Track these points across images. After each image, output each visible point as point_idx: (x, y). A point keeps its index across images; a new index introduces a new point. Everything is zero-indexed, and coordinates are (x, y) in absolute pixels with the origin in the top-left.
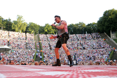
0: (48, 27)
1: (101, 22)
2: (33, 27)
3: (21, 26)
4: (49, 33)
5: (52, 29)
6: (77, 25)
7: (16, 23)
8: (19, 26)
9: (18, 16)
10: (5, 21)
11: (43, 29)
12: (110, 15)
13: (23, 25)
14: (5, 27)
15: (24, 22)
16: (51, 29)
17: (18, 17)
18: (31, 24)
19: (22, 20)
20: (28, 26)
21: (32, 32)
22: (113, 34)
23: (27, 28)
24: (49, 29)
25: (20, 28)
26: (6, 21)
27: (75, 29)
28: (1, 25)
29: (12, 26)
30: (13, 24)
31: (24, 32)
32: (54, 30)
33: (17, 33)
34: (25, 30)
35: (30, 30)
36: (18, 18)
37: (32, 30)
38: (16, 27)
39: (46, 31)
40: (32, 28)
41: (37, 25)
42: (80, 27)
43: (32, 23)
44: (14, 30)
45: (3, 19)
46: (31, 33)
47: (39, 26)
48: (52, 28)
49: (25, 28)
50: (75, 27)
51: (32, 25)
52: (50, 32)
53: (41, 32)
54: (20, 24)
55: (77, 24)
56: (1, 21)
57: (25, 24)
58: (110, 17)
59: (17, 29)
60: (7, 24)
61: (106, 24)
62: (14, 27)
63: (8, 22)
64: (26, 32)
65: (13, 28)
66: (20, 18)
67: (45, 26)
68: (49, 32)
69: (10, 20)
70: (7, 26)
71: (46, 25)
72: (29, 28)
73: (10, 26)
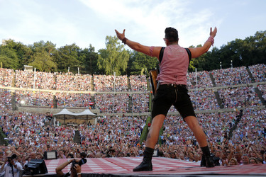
2: (143, 58)
3: (116, 60)
6: (250, 40)
7: (104, 53)
8: (112, 60)
9: (107, 38)
10: (82, 52)
13: (120, 57)
14: (83, 67)
15: (122, 49)
17: (108, 41)
19: (117, 46)
20: (132, 56)
21: (143, 70)
23: (130, 62)
25: (114, 65)
26: (85, 52)
27: (246, 51)
28: (76, 63)
29: (99, 62)
30: (100, 58)
31: (122, 74)
33: (110, 77)
34: (125, 66)
35: (137, 67)
36: (109, 43)
37: (142, 66)
38: (105, 64)
40: (141, 62)
42: (259, 45)
44: (102, 72)
45: (78, 49)
46: (140, 74)
49: (127, 64)
50: (246, 47)
51: (140, 54)
54: (113, 57)
55: (251, 37)
56: (76, 54)
57: (124, 56)
59: (108, 68)
60: (87, 59)
62: (101, 64)
63: (89, 53)
64: (128, 72)
65: (100, 67)
66: (112, 42)
69: (92, 49)
70: (89, 64)
72: (134, 62)
73: (94, 62)
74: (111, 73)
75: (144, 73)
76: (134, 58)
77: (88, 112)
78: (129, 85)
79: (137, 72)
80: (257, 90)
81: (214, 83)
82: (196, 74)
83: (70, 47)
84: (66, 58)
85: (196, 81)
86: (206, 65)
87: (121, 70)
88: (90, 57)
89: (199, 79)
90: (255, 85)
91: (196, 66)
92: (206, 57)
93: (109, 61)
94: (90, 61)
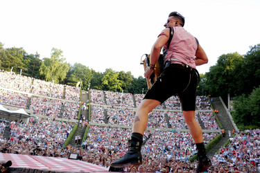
0: (110, 75)
1: (212, 75)
2: (81, 73)
3: (57, 70)
4: (110, 88)
5: (118, 81)
7: (48, 62)
8: (54, 69)
9: (53, 49)
10: (28, 56)
11: (101, 79)
12: (229, 65)
13: (61, 68)
14: (26, 69)
15: (64, 62)
16: (116, 80)
17: (53, 52)
18: (77, 66)
19: (60, 58)
20: (72, 69)
21: (79, 83)
22: (232, 102)
23: (69, 74)
24: (111, 80)
25: (54, 73)
26: (31, 57)
28: (20, 65)
29: (41, 69)
30: (43, 65)
31: (60, 83)
32: (122, 82)
33: (48, 83)
34: (64, 77)
35: (74, 79)
36: (54, 54)
37: (79, 80)
38: (47, 71)
39: (106, 82)
40: (79, 76)
41: (88, 70)
43: (79, 65)
44: (42, 78)
46: (75, 86)
47: (93, 72)
48: (118, 79)
49: (66, 75)
51: (79, 68)
53: (96, 84)
54: (55, 66)
56: (22, 57)
57: (64, 67)
58: (228, 68)
59: (48, 75)
60: (31, 64)
61: (220, 80)
62: (43, 70)
63: (34, 59)
64: (66, 82)
65: (42, 73)
66: (56, 53)
67: (105, 74)
68: (111, 86)
69: (37, 56)
70: (32, 68)
71: (108, 70)
72: (72, 75)
73: (37, 67)
74: (50, 80)
75: (79, 86)
76: (73, 71)
77: (22, 111)
78: (65, 93)
79: (73, 84)
80: (166, 115)
81: (135, 104)
82: (122, 94)
83: (17, 50)
84: (12, 59)
85: (121, 100)
86: (132, 89)
87: (60, 79)
88: (34, 62)
89: (124, 99)
90: (166, 111)
91: (123, 88)
92: (132, 82)
93: (51, 69)
94: (34, 66)
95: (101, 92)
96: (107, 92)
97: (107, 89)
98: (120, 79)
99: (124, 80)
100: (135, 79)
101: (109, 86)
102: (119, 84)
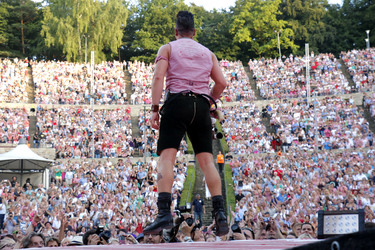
0: (252, 10)
2: (165, 21)
3: (93, 24)
4: (261, 50)
5: (282, 23)
8: (83, 23)
11: (226, 28)
13: (105, 15)
16: (274, 22)
20: (136, 15)
23: (130, 31)
24: (258, 24)
29: (45, 28)
30: (48, 15)
32: (295, 24)
33: (76, 68)
34: (117, 44)
35: (149, 44)
37: (162, 42)
38: (64, 33)
39: (244, 35)
40: (159, 31)
44: (56, 54)
47: (199, 12)
48: (279, 18)
49: (120, 34)
51: (157, 9)
52: (268, 40)
53: (217, 47)
54: (84, 14)
57: (113, 12)
59: (71, 45)
60: (12, 19)
62: (53, 32)
64: (126, 55)
65: (49, 40)
67: (236, 11)
68: (261, 44)
70: (16, 31)
72: (140, 32)
73: (33, 26)
76: (141, 21)
78: (130, 88)
79: (149, 57)
86: (328, 42)
87: (107, 51)
88: (19, 14)
91: (301, 43)
92: (327, 20)
93: (75, 26)
94: (21, 26)
95: (237, 67)
96: (254, 64)
97: (254, 56)
98: (285, 16)
99: (301, 17)
100: (332, 9)
101: (256, 46)
102: (284, 33)
